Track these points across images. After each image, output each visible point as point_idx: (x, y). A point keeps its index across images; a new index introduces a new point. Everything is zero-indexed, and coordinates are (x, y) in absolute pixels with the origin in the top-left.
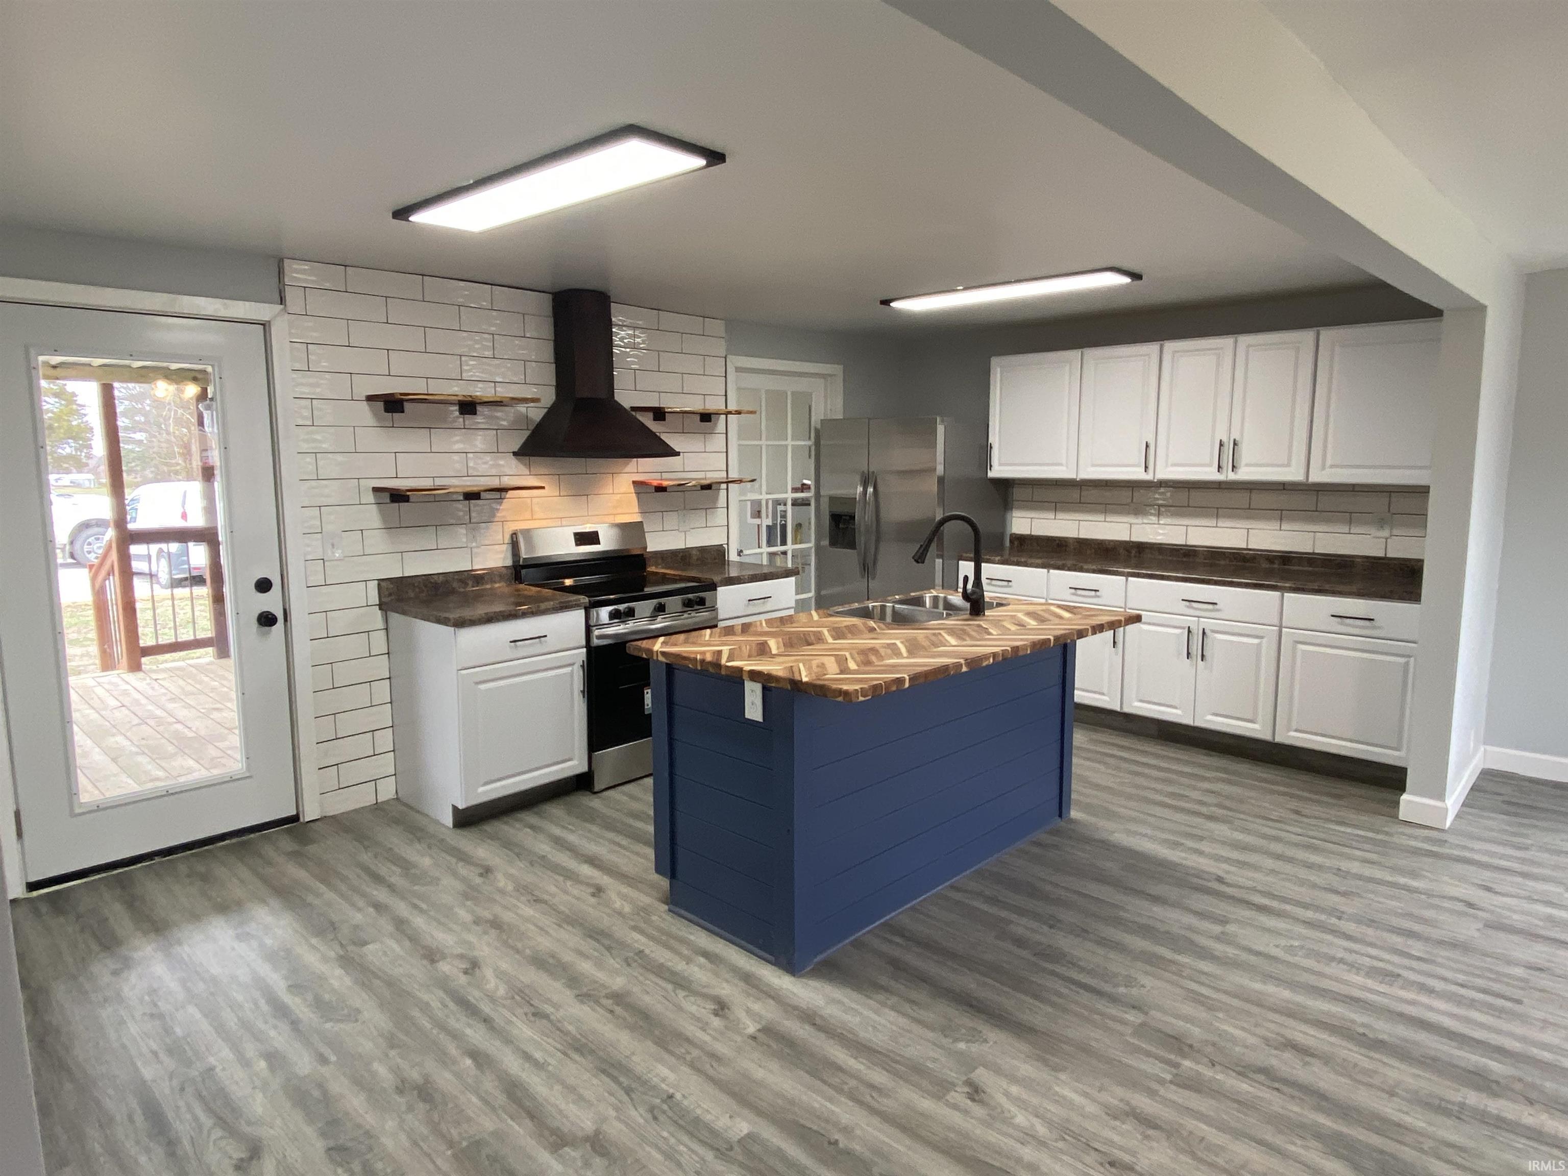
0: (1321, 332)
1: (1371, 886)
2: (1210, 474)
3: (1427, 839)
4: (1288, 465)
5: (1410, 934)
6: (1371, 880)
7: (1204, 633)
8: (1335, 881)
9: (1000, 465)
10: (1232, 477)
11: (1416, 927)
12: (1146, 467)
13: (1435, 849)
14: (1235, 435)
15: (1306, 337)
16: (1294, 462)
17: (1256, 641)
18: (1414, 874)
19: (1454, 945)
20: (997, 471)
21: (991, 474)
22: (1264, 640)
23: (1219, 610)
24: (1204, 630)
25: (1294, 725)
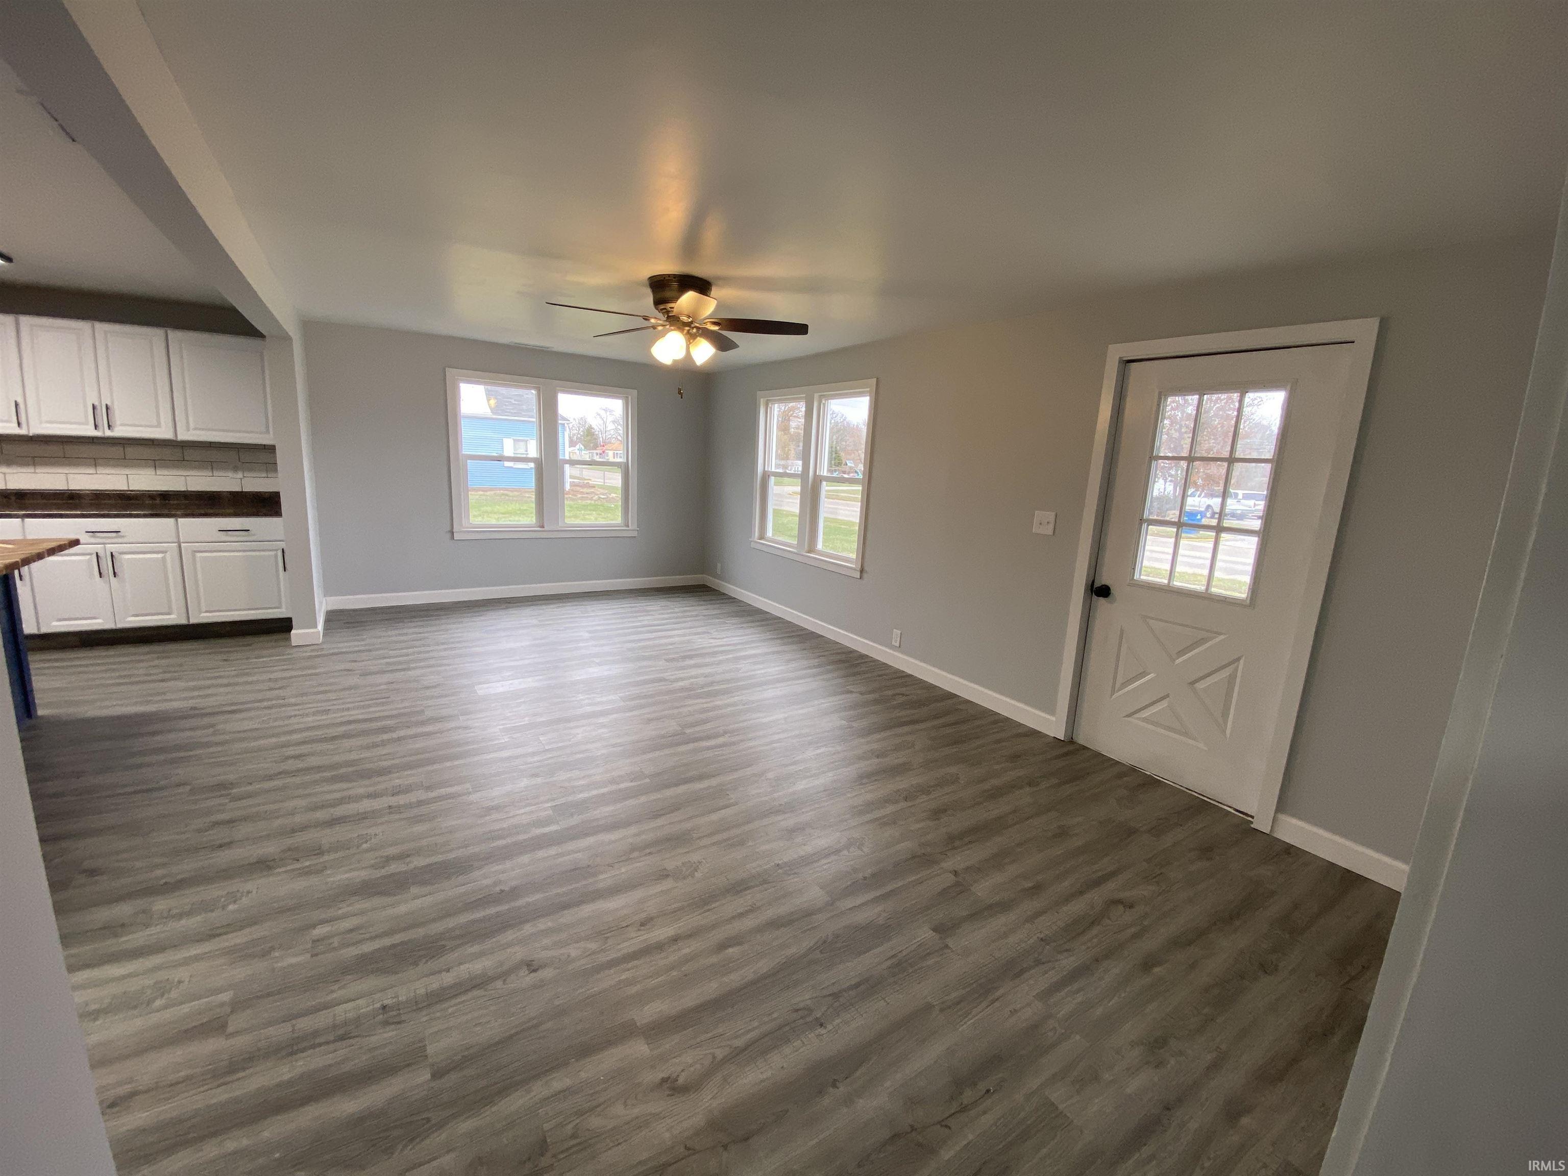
0: (169, 331)
1: (293, 680)
2: (86, 431)
3: (312, 651)
4: (157, 425)
5: (325, 692)
6: (291, 677)
7: (112, 556)
8: (272, 685)
10: (108, 433)
11: (327, 688)
12: (17, 422)
13: (319, 653)
14: (106, 400)
15: (157, 332)
16: (162, 423)
17: (160, 556)
18: (315, 668)
19: (350, 688)
22: (168, 555)
23: (123, 537)
24: (112, 553)
25: (204, 609)
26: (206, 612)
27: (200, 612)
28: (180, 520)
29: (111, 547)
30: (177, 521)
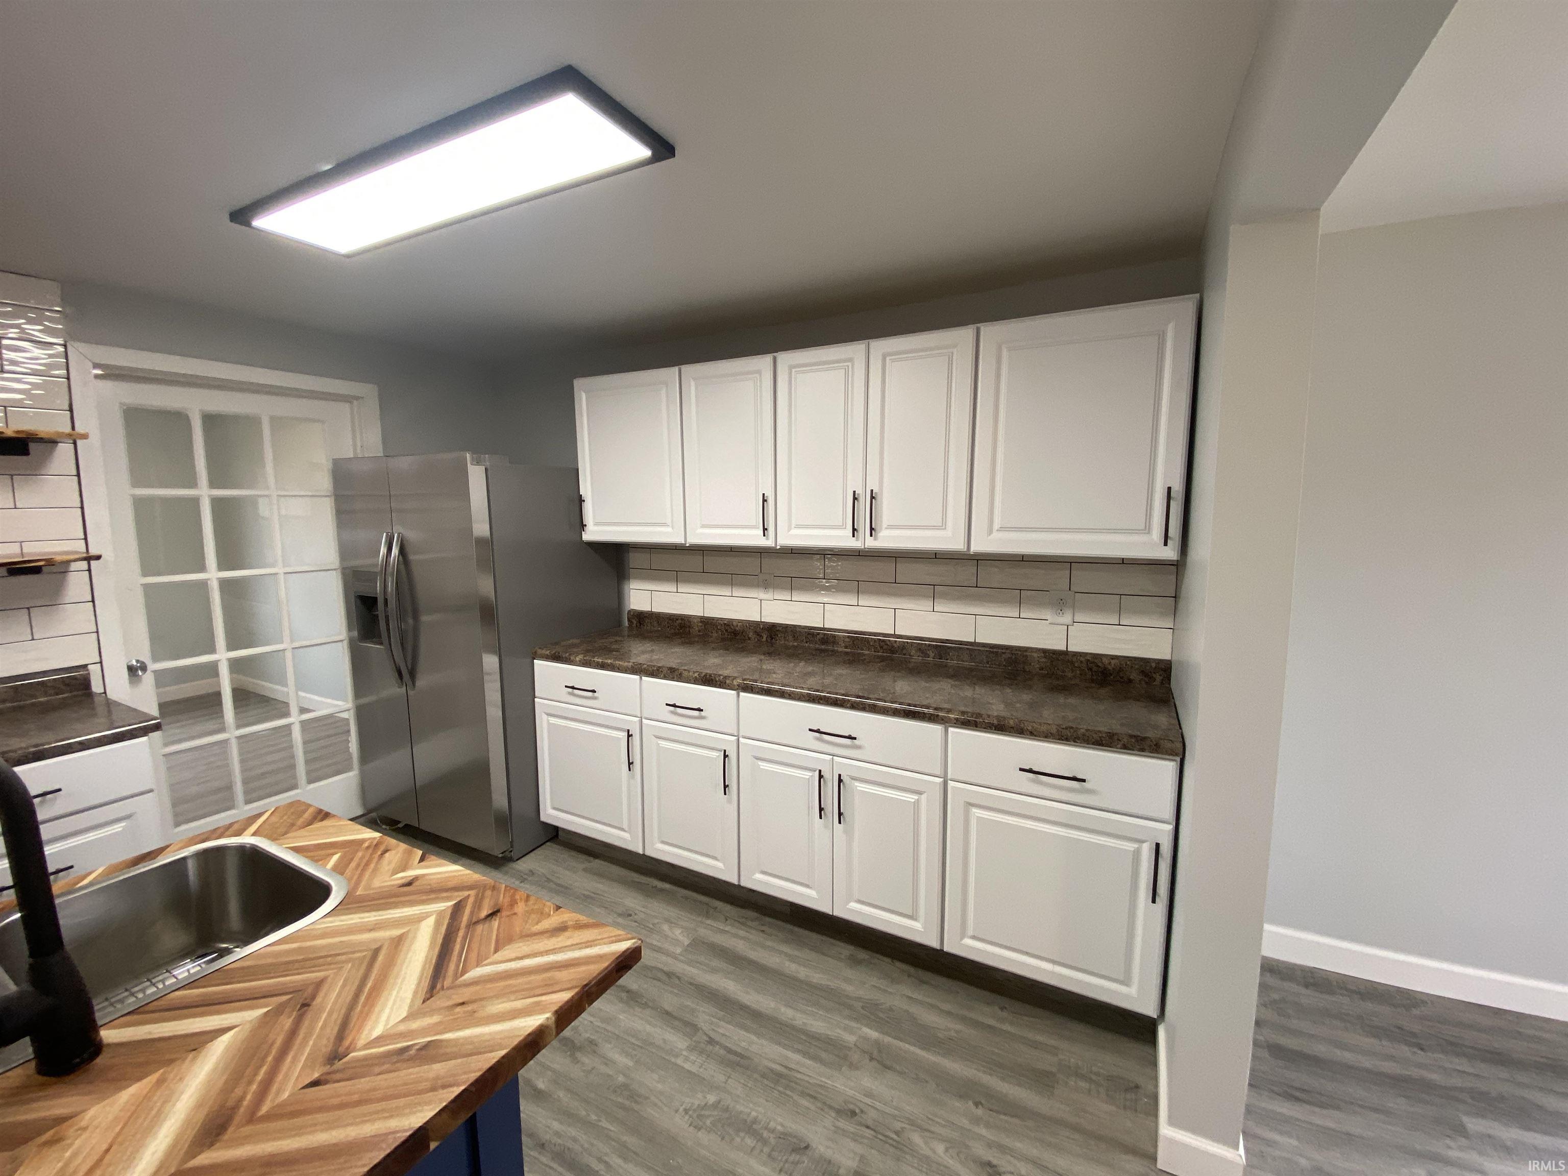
0: (982, 328)
2: (842, 539)
4: (943, 526)
7: (840, 781)
9: (596, 524)
10: (871, 543)
12: (765, 529)
14: (873, 484)
15: (963, 336)
16: (950, 524)
17: (912, 798)
20: (594, 532)
21: (587, 536)
22: (924, 797)
23: (859, 747)
24: (840, 775)
25: (970, 932)
26: (974, 937)
27: (963, 936)
28: (951, 730)
29: (844, 765)
30: (946, 731)
